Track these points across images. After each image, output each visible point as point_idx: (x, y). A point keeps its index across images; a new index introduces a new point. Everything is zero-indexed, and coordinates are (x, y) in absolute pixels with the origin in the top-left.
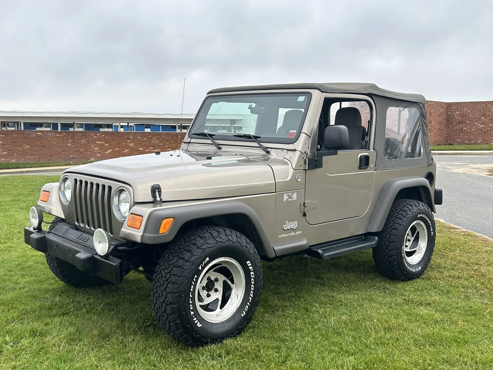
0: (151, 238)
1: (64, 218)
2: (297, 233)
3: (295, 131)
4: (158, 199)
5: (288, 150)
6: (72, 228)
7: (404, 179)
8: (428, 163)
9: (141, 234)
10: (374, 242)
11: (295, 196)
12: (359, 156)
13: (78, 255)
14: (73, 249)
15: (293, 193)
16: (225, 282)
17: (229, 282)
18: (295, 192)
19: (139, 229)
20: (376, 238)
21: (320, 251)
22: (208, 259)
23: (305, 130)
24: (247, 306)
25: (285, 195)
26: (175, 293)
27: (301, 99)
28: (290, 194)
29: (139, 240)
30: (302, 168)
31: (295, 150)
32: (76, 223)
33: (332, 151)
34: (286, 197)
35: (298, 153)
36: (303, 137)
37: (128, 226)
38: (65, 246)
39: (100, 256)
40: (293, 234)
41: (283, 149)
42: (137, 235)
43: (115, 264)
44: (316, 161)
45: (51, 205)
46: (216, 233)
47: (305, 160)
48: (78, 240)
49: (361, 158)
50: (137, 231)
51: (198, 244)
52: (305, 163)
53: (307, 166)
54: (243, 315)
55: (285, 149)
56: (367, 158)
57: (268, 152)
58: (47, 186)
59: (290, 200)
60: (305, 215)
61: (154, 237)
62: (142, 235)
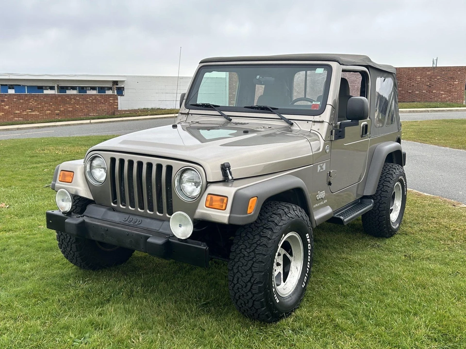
0: (240, 219)
1: (91, 198)
2: (325, 202)
3: (319, 103)
4: (230, 177)
5: (315, 122)
6: (109, 210)
7: (388, 145)
8: (398, 129)
9: (228, 215)
10: (372, 205)
11: (324, 167)
12: (362, 126)
13: (149, 240)
14: (133, 233)
15: (323, 163)
16: (285, 256)
17: (288, 256)
18: (324, 162)
19: (225, 209)
20: (373, 201)
21: (342, 218)
22: (284, 235)
23: (330, 101)
24: (306, 278)
25: (319, 166)
26: (261, 272)
27: (320, 71)
28: (322, 165)
29: (226, 221)
30: (329, 139)
31: (322, 122)
32: (112, 204)
33: (354, 122)
34: (319, 168)
35: (326, 125)
36: (329, 109)
37: (207, 207)
38: (117, 229)
39: (179, 239)
40: (322, 203)
41: (308, 121)
42: (222, 216)
43: (205, 248)
44: (340, 131)
45: (78, 186)
46: (287, 209)
47: (332, 131)
48: (127, 222)
49: (363, 127)
50: (223, 213)
51: (276, 221)
52: (332, 134)
53: (333, 136)
54: (303, 286)
55: (311, 121)
56: (366, 126)
57: (292, 124)
58: (65, 165)
59: (321, 170)
60: (330, 184)
61: (242, 217)
62: (230, 216)
